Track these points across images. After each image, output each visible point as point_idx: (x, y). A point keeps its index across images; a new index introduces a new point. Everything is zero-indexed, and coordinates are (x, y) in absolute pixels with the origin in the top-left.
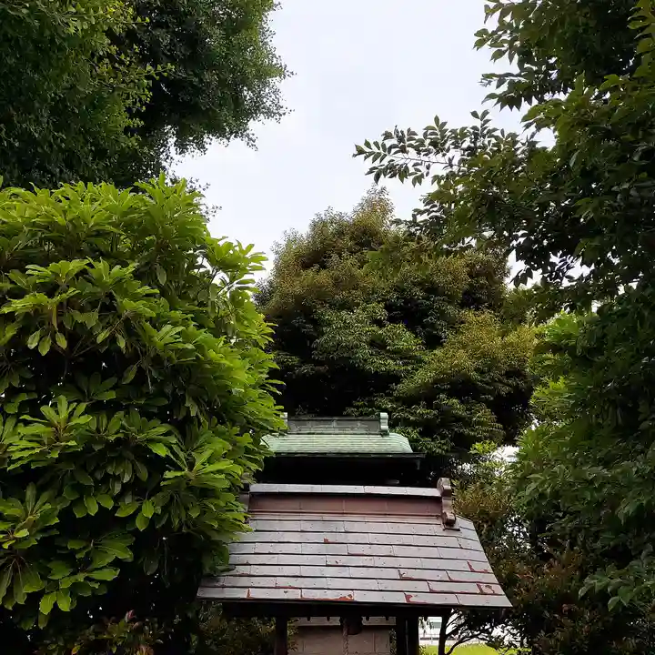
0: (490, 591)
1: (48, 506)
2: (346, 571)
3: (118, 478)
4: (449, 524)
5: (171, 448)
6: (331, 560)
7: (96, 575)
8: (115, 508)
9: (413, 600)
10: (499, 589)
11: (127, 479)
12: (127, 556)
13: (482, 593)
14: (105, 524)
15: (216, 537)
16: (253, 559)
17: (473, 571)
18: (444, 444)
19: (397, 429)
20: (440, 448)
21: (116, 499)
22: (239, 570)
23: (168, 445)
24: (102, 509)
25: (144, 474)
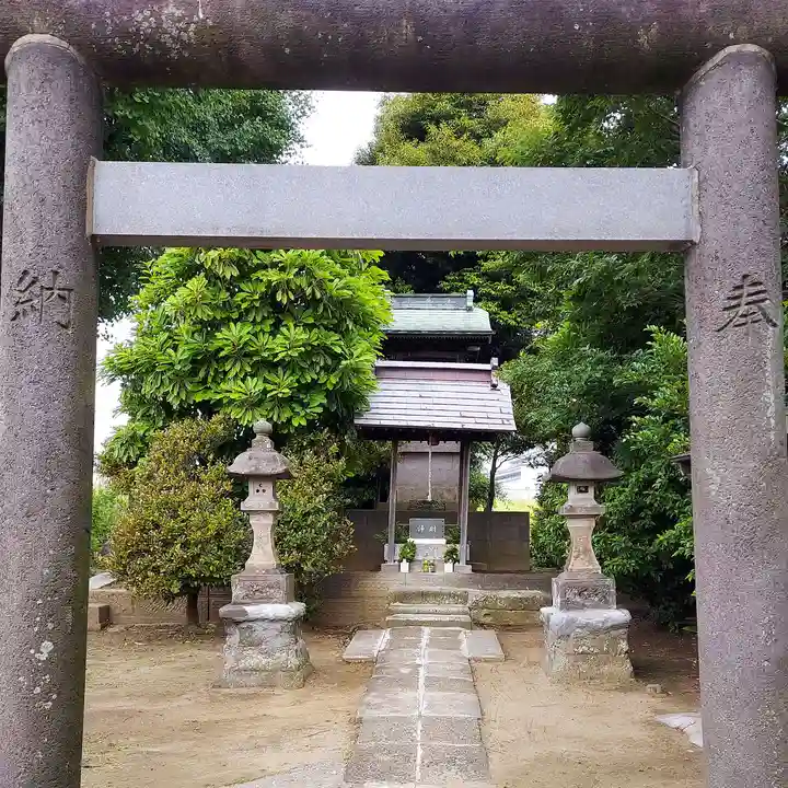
0: (507, 423)
1: (292, 378)
3: (318, 363)
4: (494, 386)
6: (424, 406)
7: (314, 410)
8: (318, 379)
9: (465, 427)
10: (513, 422)
11: (322, 364)
12: (325, 401)
13: (504, 424)
14: (313, 386)
15: (364, 393)
16: (381, 405)
17: (501, 412)
19: (480, 304)
20: (515, 319)
21: (318, 374)
22: (373, 411)
23: (340, 346)
24: (313, 379)
25: (329, 362)
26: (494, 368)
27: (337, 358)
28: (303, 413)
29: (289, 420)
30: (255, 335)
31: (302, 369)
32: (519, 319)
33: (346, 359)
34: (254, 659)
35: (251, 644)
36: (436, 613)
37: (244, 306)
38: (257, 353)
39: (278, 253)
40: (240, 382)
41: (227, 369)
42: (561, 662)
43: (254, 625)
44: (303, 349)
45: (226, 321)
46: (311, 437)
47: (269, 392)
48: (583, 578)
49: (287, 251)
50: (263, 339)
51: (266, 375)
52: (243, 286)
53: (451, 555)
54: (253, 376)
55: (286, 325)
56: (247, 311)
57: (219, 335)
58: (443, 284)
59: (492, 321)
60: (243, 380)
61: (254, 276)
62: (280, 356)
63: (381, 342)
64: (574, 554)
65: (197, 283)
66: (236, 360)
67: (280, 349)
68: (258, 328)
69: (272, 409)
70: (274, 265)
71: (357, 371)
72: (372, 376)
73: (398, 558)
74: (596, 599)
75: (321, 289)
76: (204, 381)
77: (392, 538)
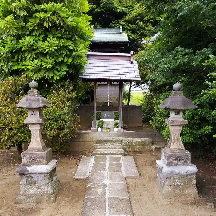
0: (137, 77)
1: (52, 60)
2: (108, 73)
3: (63, 54)
4: (132, 62)
5: (73, 47)
6: (106, 70)
7: (62, 73)
8: (64, 60)
9: (122, 79)
10: (139, 76)
11: (65, 54)
12: (67, 69)
13: (136, 77)
14: (62, 63)
15: (82, 65)
17: (135, 73)
18: (137, 36)
19: (125, 32)
20: (136, 37)
21: (64, 58)
22: (87, 72)
23: (72, 46)
24: (61, 60)
25: (68, 53)
26: (132, 55)
27: (71, 51)
28: (58, 74)
29: (52, 77)
30: (36, 41)
31: (56, 56)
32: (138, 37)
33: (75, 52)
34: (33, 190)
35: (31, 184)
36: (111, 148)
37: (30, 28)
38: (38, 49)
39: (43, 5)
40: (31, 61)
41: (26, 55)
42: (167, 189)
43: (32, 175)
44: (56, 48)
45: (24, 35)
46: (62, 83)
47: (44, 65)
48: (177, 152)
49: (47, 4)
50: (40, 43)
51: (42, 58)
52: (30, 20)
53: (116, 125)
54: (36, 59)
55: (49, 37)
56: (32, 31)
57: (20, 41)
58: (111, 24)
59: (129, 38)
60: (32, 61)
61: (34, 16)
62: (47, 50)
63: (89, 44)
64: (173, 141)
65: (10, 18)
66: (29, 52)
67: (46, 47)
68: (37, 38)
69: (45, 73)
70: (42, 10)
71: (80, 57)
72: (86, 58)
73: (97, 126)
74: (183, 161)
75: (63, 21)
76: (17, 61)
77: (95, 118)
